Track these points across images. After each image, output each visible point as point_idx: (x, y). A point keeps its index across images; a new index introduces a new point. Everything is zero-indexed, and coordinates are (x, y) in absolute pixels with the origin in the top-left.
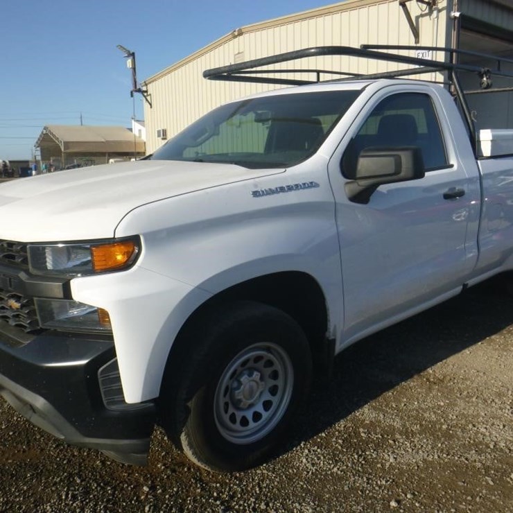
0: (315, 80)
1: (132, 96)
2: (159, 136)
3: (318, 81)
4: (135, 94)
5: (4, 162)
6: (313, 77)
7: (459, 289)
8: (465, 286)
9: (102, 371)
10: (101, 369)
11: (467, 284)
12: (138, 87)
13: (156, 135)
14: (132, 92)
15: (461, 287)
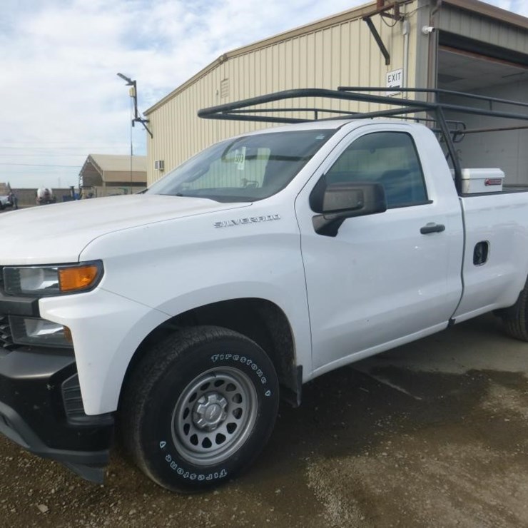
0: (313, 118)
1: (133, 125)
2: (156, 168)
3: (316, 120)
4: (135, 122)
5: (47, 190)
6: (311, 115)
7: (444, 324)
8: (451, 321)
9: (65, 384)
10: (65, 382)
11: (454, 320)
12: (138, 116)
13: (154, 166)
14: (133, 121)
15: (447, 322)
